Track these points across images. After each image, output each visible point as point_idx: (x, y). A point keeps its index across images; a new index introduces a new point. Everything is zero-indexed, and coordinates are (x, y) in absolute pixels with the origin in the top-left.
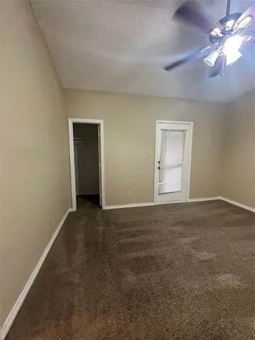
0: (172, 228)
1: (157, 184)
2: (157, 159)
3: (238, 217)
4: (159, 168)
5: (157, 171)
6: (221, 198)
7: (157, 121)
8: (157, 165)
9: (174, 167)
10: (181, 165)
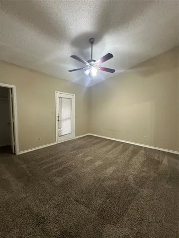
0: (71, 153)
1: (57, 130)
2: (57, 115)
3: (98, 140)
4: (58, 120)
5: (57, 122)
6: (89, 134)
7: (56, 92)
8: (57, 119)
9: (66, 119)
10: (70, 118)
